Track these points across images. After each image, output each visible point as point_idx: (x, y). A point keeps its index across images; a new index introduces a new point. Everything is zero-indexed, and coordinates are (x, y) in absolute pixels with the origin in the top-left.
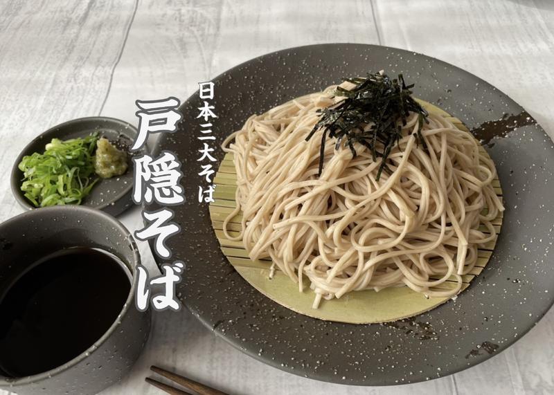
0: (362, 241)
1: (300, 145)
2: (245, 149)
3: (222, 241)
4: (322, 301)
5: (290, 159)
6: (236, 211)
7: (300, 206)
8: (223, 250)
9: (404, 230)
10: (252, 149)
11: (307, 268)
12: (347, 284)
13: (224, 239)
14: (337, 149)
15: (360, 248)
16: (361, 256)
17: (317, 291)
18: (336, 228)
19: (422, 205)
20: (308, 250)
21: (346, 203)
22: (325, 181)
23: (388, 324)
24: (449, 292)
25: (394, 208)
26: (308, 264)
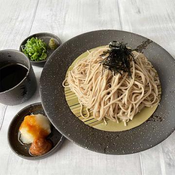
0: (133, 99)
1: (100, 78)
2: (77, 86)
3: (83, 121)
4: (127, 123)
5: (98, 84)
7: (110, 98)
8: (85, 123)
9: (143, 90)
10: (80, 85)
11: (118, 115)
12: (133, 114)
13: (84, 119)
14: (115, 75)
15: (134, 103)
16: (134, 105)
17: (123, 121)
18: (125, 100)
19: (143, 81)
20: (117, 109)
21: (124, 91)
22: (115, 87)
23: (147, 121)
24: (157, 103)
25: (136, 86)
26: (118, 113)
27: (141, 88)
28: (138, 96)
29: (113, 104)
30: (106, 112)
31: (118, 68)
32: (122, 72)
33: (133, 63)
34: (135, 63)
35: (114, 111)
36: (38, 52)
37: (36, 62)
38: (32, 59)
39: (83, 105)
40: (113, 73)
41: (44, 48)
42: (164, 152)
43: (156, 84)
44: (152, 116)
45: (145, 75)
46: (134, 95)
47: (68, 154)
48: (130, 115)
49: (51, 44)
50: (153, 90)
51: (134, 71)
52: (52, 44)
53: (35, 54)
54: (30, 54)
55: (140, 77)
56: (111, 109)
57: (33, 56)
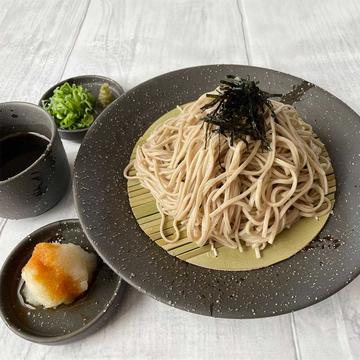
0: (273, 198)
1: (201, 152)
2: (153, 172)
3: (166, 248)
4: (261, 252)
5: (197, 165)
6: (163, 220)
7: (222, 196)
8: (171, 253)
9: (295, 180)
10: (159, 171)
11: (242, 233)
12: (274, 230)
13: (167, 245)
14: (232, 145)
15: (275, 205)
16: (276, 210)
17: (254, 246)
18: (255, 198)
19: (295, 160)
20: (238, 221)
21: (252, 179)
22: (233, 170)
23: (306, 248)
24: (327, 210)
25: (280, 169)
26: (240, 231)
27: (290, 176)
28: (284, 191)
29: (229, 207)
30: (214, 225)
31: (239, 130)
32: (248, 138)
33: (271, 120)
34: (276, 121)
35: (232, 224)
36: (75, 111)
37: (70, 131)
38: (62, 126)
39: (166, 216)
40: (229, 139)
41: (88, 104)
42: (345, 318)
43: (324, 168)
44: (317, 238)
45: (298, 147)
46: (276, 190)
47: (131, 323)
48: (268, 235)
49: (102, 95)
50: (317, 181)
51: (274, 136)
52: (105, 96)
53: (70, 115)
54: (58, 116)
55: (289, 151)
56: (226, 220)
57: (65, 121)
